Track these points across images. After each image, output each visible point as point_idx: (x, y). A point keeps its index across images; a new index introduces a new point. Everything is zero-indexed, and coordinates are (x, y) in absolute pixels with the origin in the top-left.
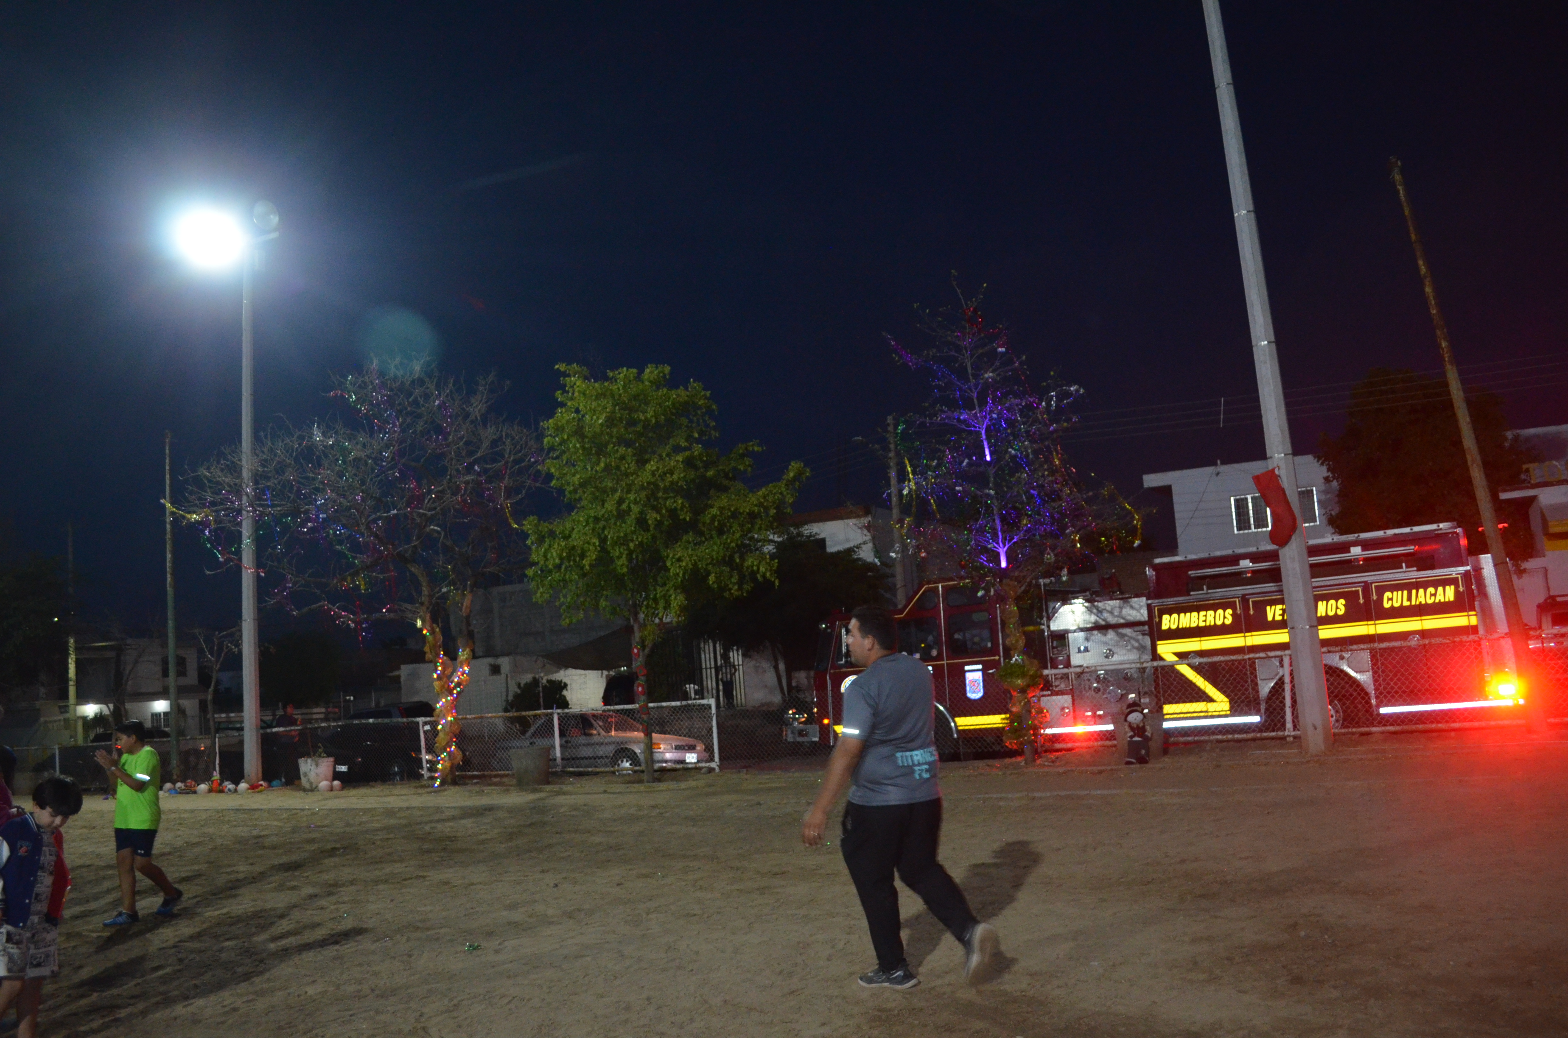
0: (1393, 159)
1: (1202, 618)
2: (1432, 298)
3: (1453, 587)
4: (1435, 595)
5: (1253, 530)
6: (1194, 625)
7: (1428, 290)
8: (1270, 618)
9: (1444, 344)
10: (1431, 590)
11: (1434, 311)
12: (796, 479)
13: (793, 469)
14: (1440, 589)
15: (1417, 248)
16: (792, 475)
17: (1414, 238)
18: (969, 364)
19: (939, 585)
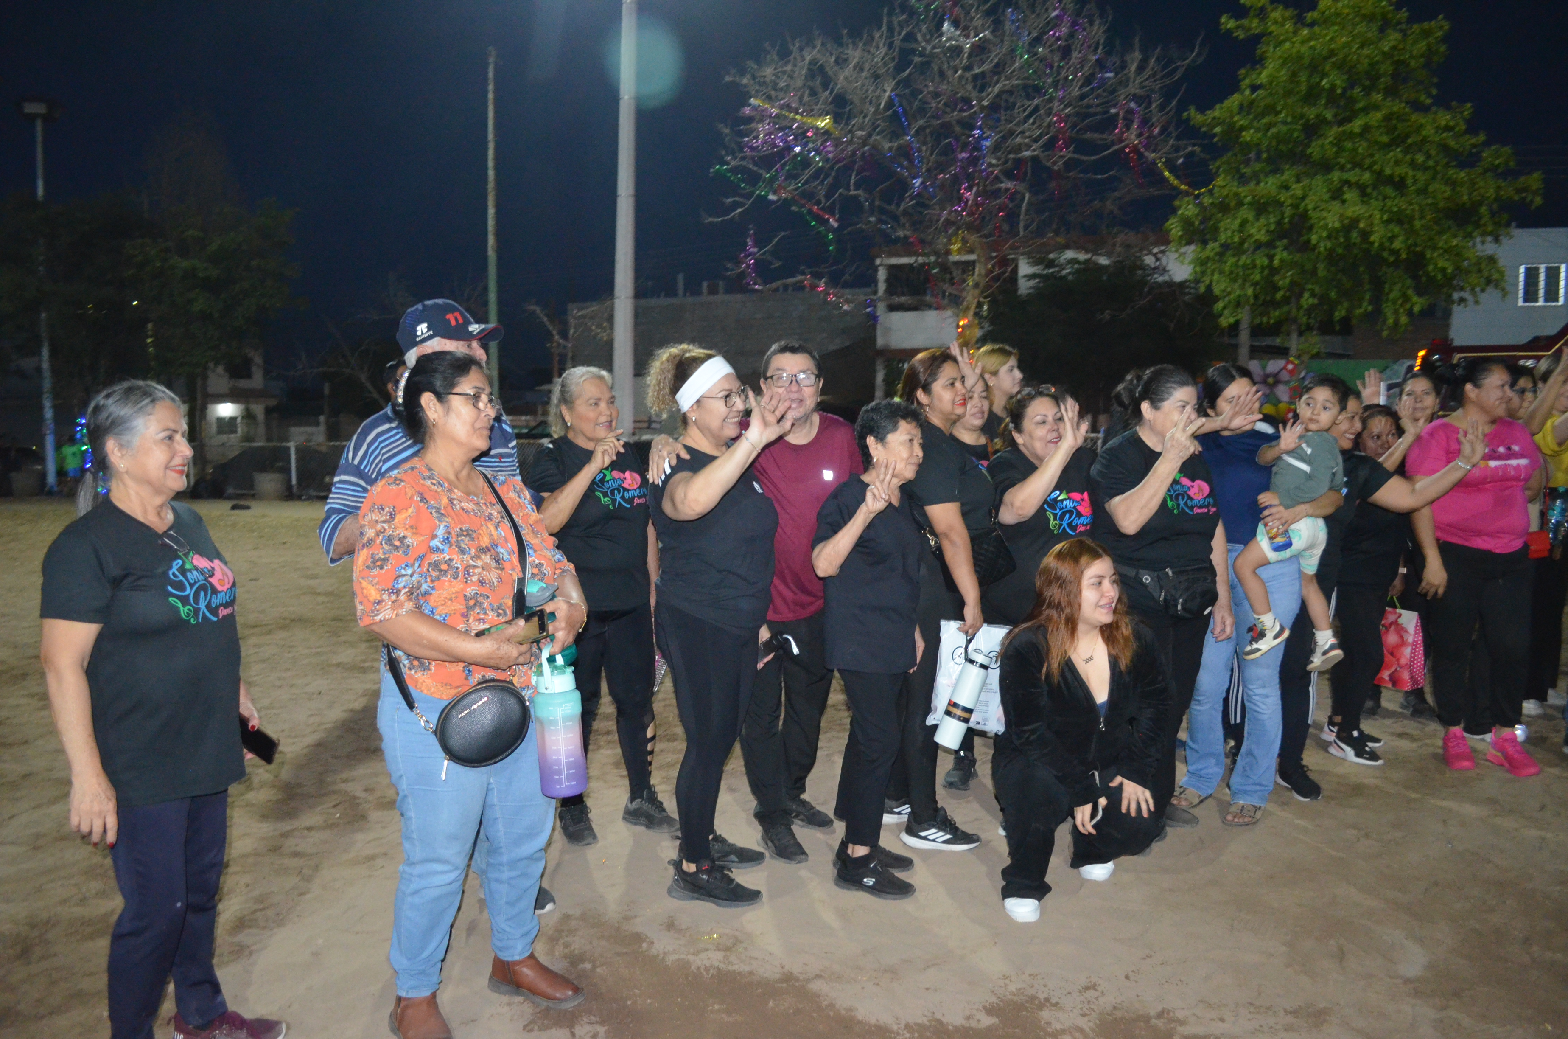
5: (1541, 303)
12: (1496, 168)
13: (1498, 155)
16: (1496, 162)
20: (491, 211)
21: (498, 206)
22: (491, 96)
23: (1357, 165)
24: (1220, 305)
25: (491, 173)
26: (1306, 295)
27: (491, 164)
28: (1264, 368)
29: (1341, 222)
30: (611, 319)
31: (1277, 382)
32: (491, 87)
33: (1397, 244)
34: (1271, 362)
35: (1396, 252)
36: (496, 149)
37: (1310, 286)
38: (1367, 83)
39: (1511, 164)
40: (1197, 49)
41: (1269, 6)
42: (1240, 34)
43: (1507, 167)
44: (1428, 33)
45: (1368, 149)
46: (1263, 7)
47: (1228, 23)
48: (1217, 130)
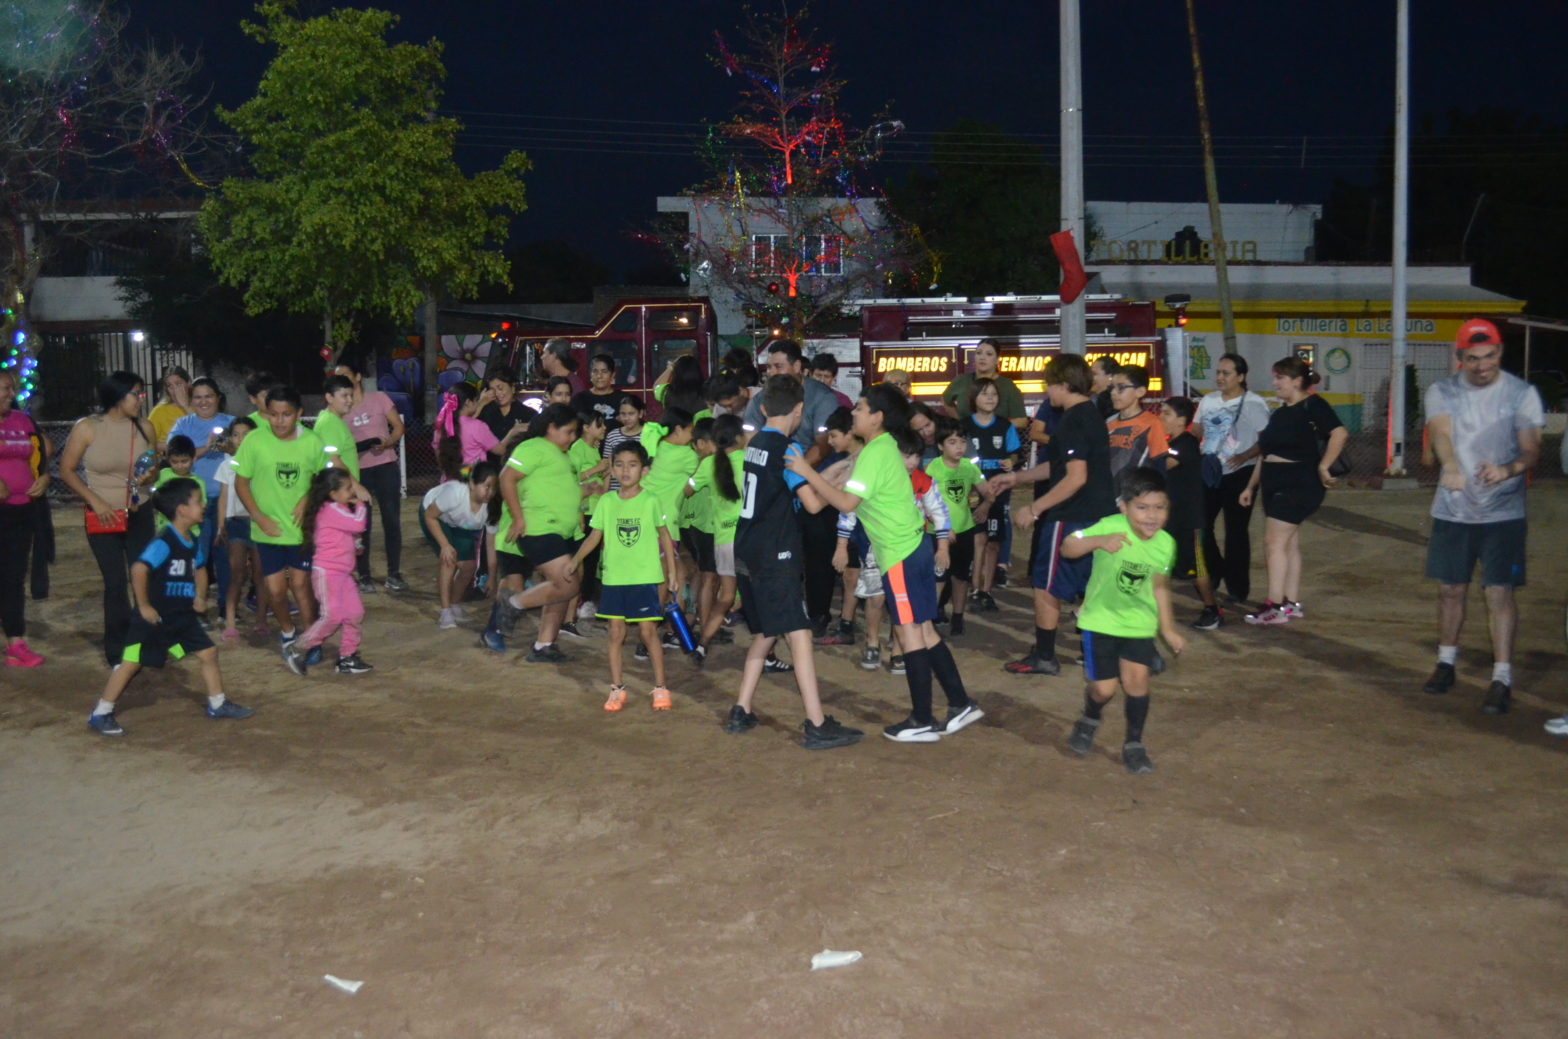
1: (918, 364)
2: (1201, 91)
3: (1145, 354)
7: (1199, 83)
9: (1206, 136)
10: (1126, 355)
11: (1201, 104)
12: (516, 170)
13: (516, 159)
14: (1134, 355)
15: (1194, 41)
16: (514, 166)
17: (1192, 30)
18: (781, 79)
19: (643, 306)
23: (340, 173)
24: (246, 296)
26: (318, 288)
28: (460, 344)
29: (312, 226)
31: (475, 358)
34: (468, 337)
35: (375, 253)
37: (321, 280)
38: (355, 98)
39: (530, 167)
40: (197, 59)
41: (283, 17)
42: (260, 39)
43: (527, 170)
44: (414, 54)
45: (345, 161)
46: (277, 16)
47: (247, 28)
48: (239, 129)
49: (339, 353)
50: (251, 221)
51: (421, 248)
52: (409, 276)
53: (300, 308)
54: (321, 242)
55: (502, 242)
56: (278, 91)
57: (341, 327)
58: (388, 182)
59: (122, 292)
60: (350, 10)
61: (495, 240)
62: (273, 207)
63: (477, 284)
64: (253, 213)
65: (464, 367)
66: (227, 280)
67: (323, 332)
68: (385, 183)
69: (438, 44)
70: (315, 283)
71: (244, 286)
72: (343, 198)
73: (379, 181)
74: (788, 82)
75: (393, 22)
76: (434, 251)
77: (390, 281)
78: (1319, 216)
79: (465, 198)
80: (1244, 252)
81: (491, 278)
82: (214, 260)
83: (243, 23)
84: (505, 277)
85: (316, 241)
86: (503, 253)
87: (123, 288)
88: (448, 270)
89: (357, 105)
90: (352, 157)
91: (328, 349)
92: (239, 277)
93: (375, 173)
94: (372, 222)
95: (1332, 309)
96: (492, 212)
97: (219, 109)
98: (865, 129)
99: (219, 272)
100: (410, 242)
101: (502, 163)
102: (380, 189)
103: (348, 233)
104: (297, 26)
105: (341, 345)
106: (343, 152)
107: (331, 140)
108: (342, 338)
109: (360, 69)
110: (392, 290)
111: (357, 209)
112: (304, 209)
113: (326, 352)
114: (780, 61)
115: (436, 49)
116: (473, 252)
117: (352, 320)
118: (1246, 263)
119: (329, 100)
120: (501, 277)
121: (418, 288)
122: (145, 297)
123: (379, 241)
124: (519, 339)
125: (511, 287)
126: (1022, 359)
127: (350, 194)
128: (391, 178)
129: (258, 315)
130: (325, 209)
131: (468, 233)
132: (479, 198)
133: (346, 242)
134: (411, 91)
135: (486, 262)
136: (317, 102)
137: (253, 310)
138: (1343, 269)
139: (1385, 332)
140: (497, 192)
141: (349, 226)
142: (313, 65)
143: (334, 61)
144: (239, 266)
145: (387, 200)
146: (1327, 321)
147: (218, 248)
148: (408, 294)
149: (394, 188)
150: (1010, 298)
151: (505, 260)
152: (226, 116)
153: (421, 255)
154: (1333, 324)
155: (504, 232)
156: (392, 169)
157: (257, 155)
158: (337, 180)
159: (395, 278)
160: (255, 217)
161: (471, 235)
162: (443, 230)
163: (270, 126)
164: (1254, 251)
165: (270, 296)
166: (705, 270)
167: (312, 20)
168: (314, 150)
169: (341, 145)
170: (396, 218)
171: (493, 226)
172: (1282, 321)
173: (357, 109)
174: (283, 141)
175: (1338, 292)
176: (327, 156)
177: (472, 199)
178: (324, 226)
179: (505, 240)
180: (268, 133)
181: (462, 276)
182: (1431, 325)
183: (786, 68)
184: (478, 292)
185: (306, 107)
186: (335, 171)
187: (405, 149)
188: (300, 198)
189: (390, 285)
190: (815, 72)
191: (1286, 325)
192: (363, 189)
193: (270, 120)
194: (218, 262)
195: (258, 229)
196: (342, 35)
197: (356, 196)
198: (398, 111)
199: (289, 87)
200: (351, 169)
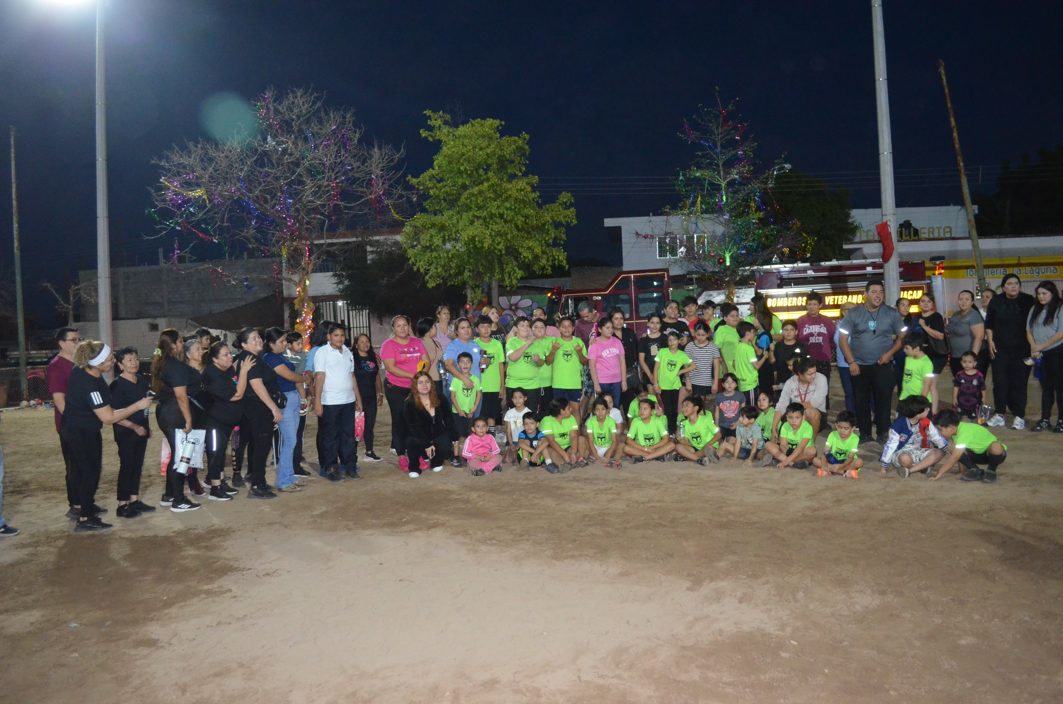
0: (941, 61)
1: (790, 301)
3: (921, 291)
4: (912, 295)
5: (668, 257)
6: (785, 305)
7: (955, 134)
8: (827, 303)
9: (962, 164)
10: (910, 292)
11: (957, 146)
12: (565, 203)
13: (565, 197)
14: (915, 292)
15: (951, 111)
16: (565, 201)
17: (949, 105)
18: (719, 144)
19: (632, 276)
20: (15, 226)
21: (19, 223)
22: (13, 155)
23: (479, 208)
24: (427, 278)
25: (14, 203)
26: (466, 271)
27: (14, 197)
28: (509, 301)
29: (468, 238)
30: (96, 290)
31: (517, 308)
32: (12, 150)
33: (500, 247)
34: (513, 297)
35: (500, 251)
36: (17, 189)
37: (468, 267)
39: (572, 201)
40: (402, 150)
41: (443, 126)
42: (430, 139)
43: (571, 202)
44: (515, 142)
45: (483, 201)
46: (440, 126)
47: (424, 133)
48: (421, 188)
49: (474, 306)
50: (431, 236)
51: (522, 247)
52: (515, 263)
53: (454, 283)
54: (471, 246)
55: (562, 242)
56: (445, 165)
57: (475, 293)
58: (505, 212)
59: (335, 280)
60: (479, 120)
61: (558, 241)
62: (442, 228)
63: (551, 266)
64: (432, 231)
65: (512, 313)
66: (418, 269)
67: (465, 296)
68: (504, 212)
69: (526, 135)
70: (465, 268)
71: (427, 271)
72: (481, 221)
73: (501, 211)
74: (722, 146)
75: (501, 125)
76: (529, 248)
77: (505, 266)
78: (977, 212)
79: (545, 218)
80: (944, 232)
81: (556, 262)
82: (410, 258)
83: (421, 131)
84: (565, 262)
85: (469, 245)
86: (563, 248)
87: (336, 278)
88: (536, 257)
89: (486, 171)
90: (486, 198)
91: (469, 305)
92: (424, 267)
93: (498, 207)
94: (499, 234)
95: (999, 263)
96: (557, 225)
97: (409, 177)
98: (769, 170)
99: (414, 264)
100: (516, 244)
101: (558, 199)
102: (501, 216)
103: (486, 240)
104: (451, 130)
105: (476, 302)
106: (481, 197)
107: (476, 190)
108: (476, 298)
109: (489, 151)
110: (507, 270)
111: (488, 226)
112: (460, 228)
113: (468, 306)
114: (718, 134)
115: (525, 139)
116: (547, 249)
117: (481, 288)
118: (946, 239)
119: (472, 169)
120: (562, 261)
121: (519, 269)
122: (346, 282)
123: (502, 244)
124: (564, 296)
125: (567, 267)
126: (850, 296)
127: (485, 219)
128: (507, 209)
129: (433, 287)
130: (472, 227)
131: (545, 238)
132: (552, 218)
133: (486, 245)
134: (512, 162)
135: (554, 254)
136: (466, 169)
137: (431, 285)
138: (1002, 240)
139: (1029, 274)
140: (560, 215)
141: (487, 236)
142: (464, 150)
143: (474, 147)
144: (425, 261)
145: (506, 222)
146: (995, 269)
147: (410, 252)
148: (515, 272)
149: (509, 214)
150: (834, 263)
151: (564, 252)
152: (414, 181)
153: (523, 250)
154: (999, 271)
155: (564, 236)
156: (507, 204)
157: (429, 201)
158: (478, 212)
159: (507, 264)
160: (434, 234)
161: (547, 239)
162: (531, 238)
163: (438, 185)
164: (950, 232)
165: (438, 277)
166: (682, 252)
167: (461, 126)
168: (466, 196)
169: (481, 192)
170: (511, 231)
171: (557, 234)
172: (969, 270)
173: (486, 173)
174: (446, 192)
175: (1001, 253)
176: (473, 199)
177: (549, 219)
178: (474, 237)
179: (564, 241)
180: (437, 188)
181: (543, 262)
182: (1056, 269)
183: (721, 138)
184: (551, 270)
185: (460, 173)
186: (477, 207)
187: (514, 193)
188: (458, 222)
189: (505, 267)
190: (737, 140)
191: (971, 273)
192: (492, 216)
193: (439, 182)
194: (413, 259)
195: (435, 240)
196: (478, 133)
197: (488, 220)
198: (505, 173)
199: (450, 163)
200: (485, 206)
